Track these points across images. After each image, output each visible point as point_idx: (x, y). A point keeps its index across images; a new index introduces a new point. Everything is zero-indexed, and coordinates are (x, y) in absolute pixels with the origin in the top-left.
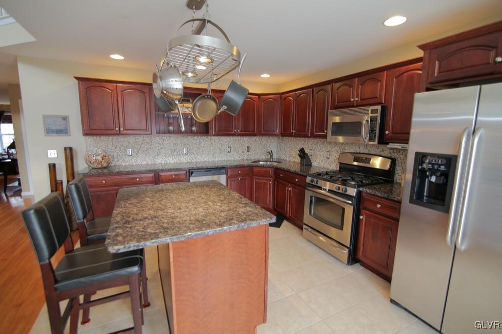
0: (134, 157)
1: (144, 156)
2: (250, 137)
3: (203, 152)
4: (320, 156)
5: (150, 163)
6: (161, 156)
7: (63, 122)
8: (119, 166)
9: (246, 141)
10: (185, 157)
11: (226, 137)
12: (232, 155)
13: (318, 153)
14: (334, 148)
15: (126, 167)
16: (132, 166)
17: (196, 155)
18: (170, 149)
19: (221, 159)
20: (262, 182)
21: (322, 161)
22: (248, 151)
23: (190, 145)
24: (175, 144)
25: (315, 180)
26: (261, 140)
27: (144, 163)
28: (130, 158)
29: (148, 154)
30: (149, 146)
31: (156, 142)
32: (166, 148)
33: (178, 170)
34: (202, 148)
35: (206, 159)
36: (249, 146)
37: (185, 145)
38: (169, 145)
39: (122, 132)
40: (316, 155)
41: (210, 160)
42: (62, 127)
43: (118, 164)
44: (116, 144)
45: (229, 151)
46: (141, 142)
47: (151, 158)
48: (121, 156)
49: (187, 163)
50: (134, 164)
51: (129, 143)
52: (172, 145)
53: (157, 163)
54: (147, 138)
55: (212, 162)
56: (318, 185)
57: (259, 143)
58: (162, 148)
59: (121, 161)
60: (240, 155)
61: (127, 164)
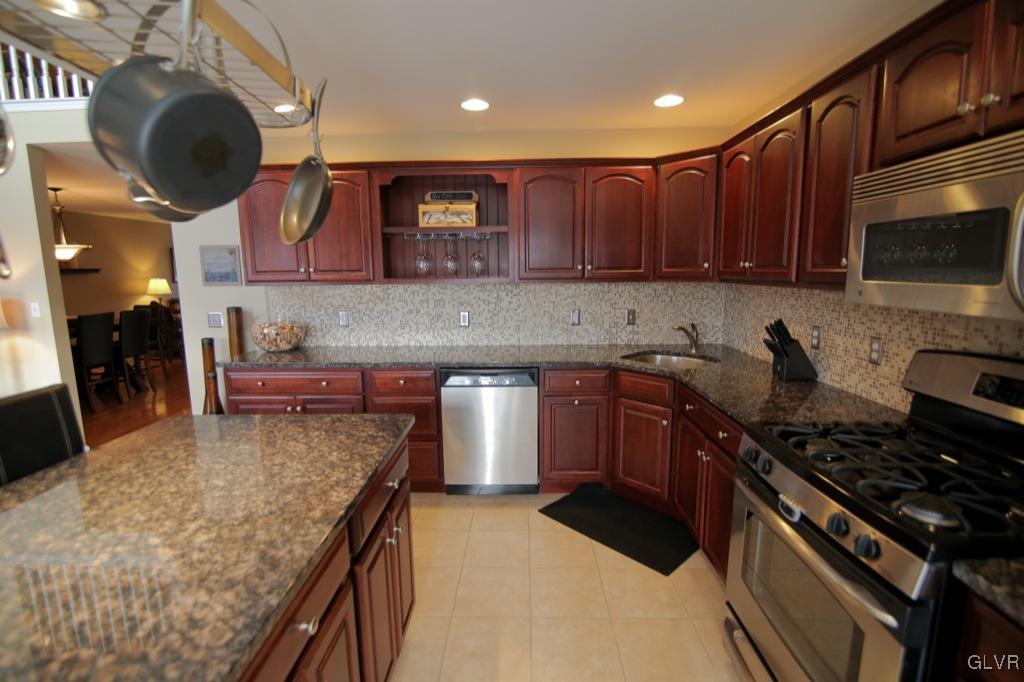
0: (353, 330)
1: (373, 328)
2: (637, 285)
3: (505, 321)
4: (846, 350)
5: (384, 344)
6: (407, 329)
7: (230, 258)
8: (325, 348)
9: (626, 295)
10: (461, 333)
11: (568, 285)
12: (583, 333)
13: (839, 340)
14: (898, 328)
15: (337, 350)
16: (351, 349)
17: (488, 329)
18: (429, 314)
19: (551, 341)
20: (642, 418)
21: (852, 371)
22: (632, 322)
23: (475, 306)
24: (439, 303)
25: (765, 455)
26: (671, 292)
27: (373, 344)
28: (345, 333)
29: (381, 325)
30: (384, 307)
31: (398, 298)
32: (418, 311)
33: (413, 367)
34: (504, 313)
35: (513, 341)
36: (636, 307)
37: (461, 304)
38: (425, 304)
39: (313, 277)
40: (834, 347)
41: (524, 343)
42: (228, 269)
43: (322, 345)
44: (320, 301)
45: (576, 321)
46: (367, 298)
47: (387, 333)
48: (328, 327)
49: (468, 347)
50: (354, 345)
51: (344, 299)
52: (432, 305)
53: (400, 345)
54: (378, 290)
55: (528, 348)
56: (771, 479)
57: (667, 299)
58: (410, 311)
59: (328, 337)
60: (608, 332)
61: (340, 344)
